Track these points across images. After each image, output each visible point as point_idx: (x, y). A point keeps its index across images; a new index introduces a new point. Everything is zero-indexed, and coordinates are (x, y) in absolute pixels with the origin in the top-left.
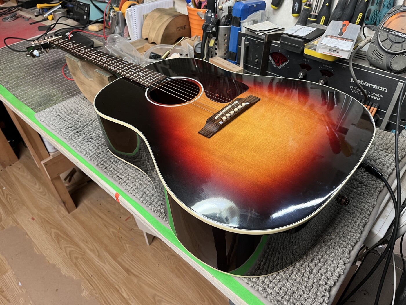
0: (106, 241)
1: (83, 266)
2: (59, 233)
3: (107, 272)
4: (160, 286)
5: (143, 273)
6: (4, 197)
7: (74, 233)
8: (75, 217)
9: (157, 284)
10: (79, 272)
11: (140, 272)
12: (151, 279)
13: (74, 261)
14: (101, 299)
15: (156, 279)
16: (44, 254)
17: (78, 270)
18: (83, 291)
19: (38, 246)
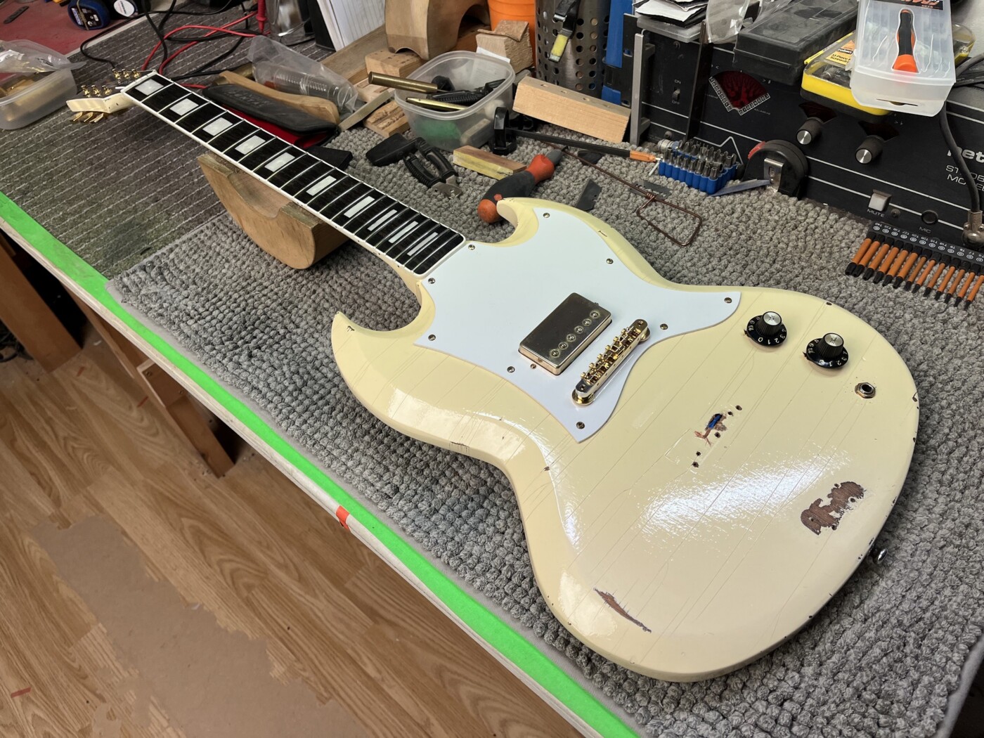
0: (314, 542)
1: (266, 607)
2: (202, 527)
3: (323, 619)
4: (452, 648)
5: (410, 618)
6: (59, 443)
7: (237, 527)
8: (234, 487)
10: (257, 620)
13: (245, 593)
14: (316, 684)
16: (172, 581)
17: (256, 615)
18: (273, 666)
19: (154, 561)
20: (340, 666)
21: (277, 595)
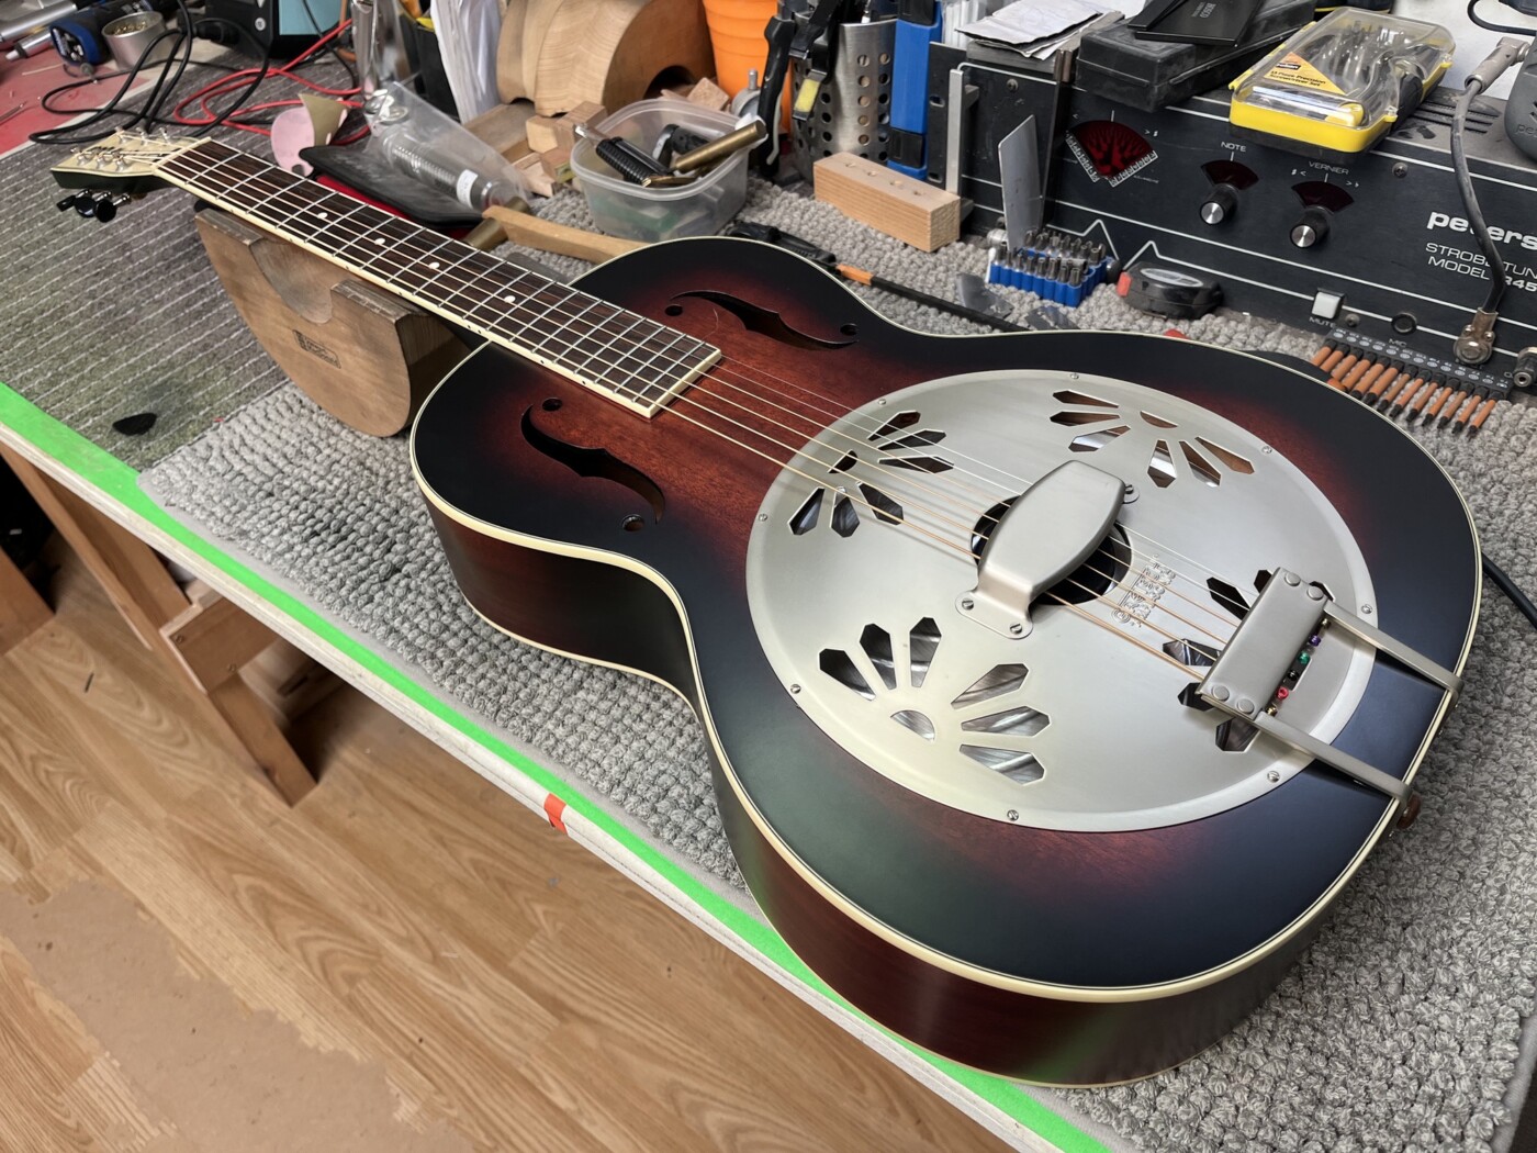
0: (453, 900)
1: (383, 1010)
2: (267, 886)
3: (476, 1021)
4: (688, 1052)
5: (617, 1009)
6: (23, 766)
7: (323, 881)
8: (317, 819)
9: (675, 1044)
10: (368, 1030)
11: (602, 1006)
12: (648, 1028)
13: (345, 990)
14: (471, 1126)
15: (667, 1027)
16: (224, 978)
17: (366, 1023)
18: (399, 1103)
19: (190, 946)
20: (510, 1096)
21: (398, 987)
